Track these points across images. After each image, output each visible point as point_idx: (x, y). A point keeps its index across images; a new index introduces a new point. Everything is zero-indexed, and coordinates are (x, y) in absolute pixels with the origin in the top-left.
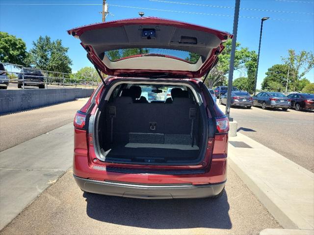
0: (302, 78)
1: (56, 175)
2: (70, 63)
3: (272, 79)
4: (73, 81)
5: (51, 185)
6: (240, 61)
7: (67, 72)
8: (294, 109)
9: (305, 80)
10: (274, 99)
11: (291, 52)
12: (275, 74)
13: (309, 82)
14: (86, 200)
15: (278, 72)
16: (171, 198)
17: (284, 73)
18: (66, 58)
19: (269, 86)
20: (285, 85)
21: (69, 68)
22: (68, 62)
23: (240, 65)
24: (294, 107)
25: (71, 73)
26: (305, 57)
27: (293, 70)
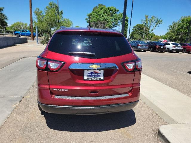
0: (152, 32)
1: (16, 100)
2: (6, 19)
3: (136, 33)
4: (8, 32)
5: (16, 107)
6: (119, 21)
7: (4, 25)
8: (150, 51)
9: (153, 34)
10: (140, 45)
11: (147, 17)
12: (137, 30)
13: (154, 35)
14: (44, 117)
15: (139, 28)
16: (108, 113)
17: (142, 29)
18: (3, 15)
19: (134, 37)
20: (142, 37)
21: (5, 22)
22: (5, 18)
23: (119, 24)
24: (150, 50)
25: (7, 26)
26: (154, 20)
27: (147, 27)
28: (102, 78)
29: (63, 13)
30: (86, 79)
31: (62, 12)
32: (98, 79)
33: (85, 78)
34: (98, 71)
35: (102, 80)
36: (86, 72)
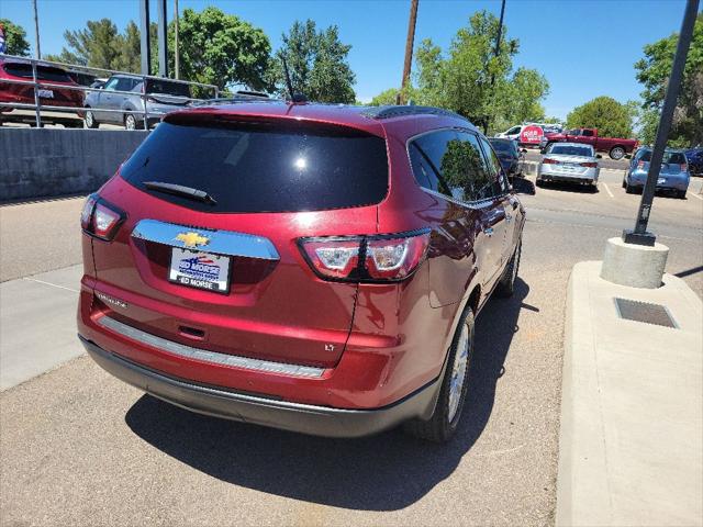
2: (351, 79)
16: (241, 420)
21: (350, 91)
22: (348, 78)
25: (354, 102)
28: (223, 286)
29: (518, 50)
30: (175, 278)
31: (513, 45)
32: (209, 286)
33: (174, 275)
34: (213, 257)
35: (222, 293)
36: (177, 256)
